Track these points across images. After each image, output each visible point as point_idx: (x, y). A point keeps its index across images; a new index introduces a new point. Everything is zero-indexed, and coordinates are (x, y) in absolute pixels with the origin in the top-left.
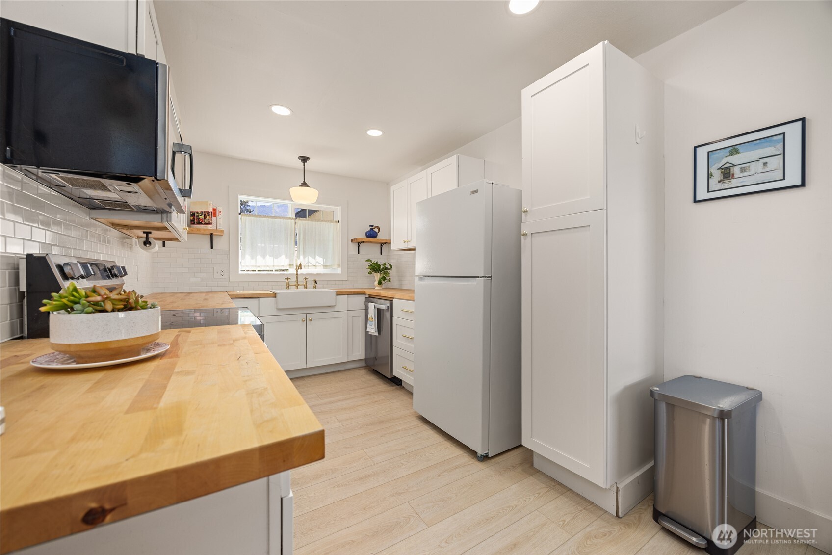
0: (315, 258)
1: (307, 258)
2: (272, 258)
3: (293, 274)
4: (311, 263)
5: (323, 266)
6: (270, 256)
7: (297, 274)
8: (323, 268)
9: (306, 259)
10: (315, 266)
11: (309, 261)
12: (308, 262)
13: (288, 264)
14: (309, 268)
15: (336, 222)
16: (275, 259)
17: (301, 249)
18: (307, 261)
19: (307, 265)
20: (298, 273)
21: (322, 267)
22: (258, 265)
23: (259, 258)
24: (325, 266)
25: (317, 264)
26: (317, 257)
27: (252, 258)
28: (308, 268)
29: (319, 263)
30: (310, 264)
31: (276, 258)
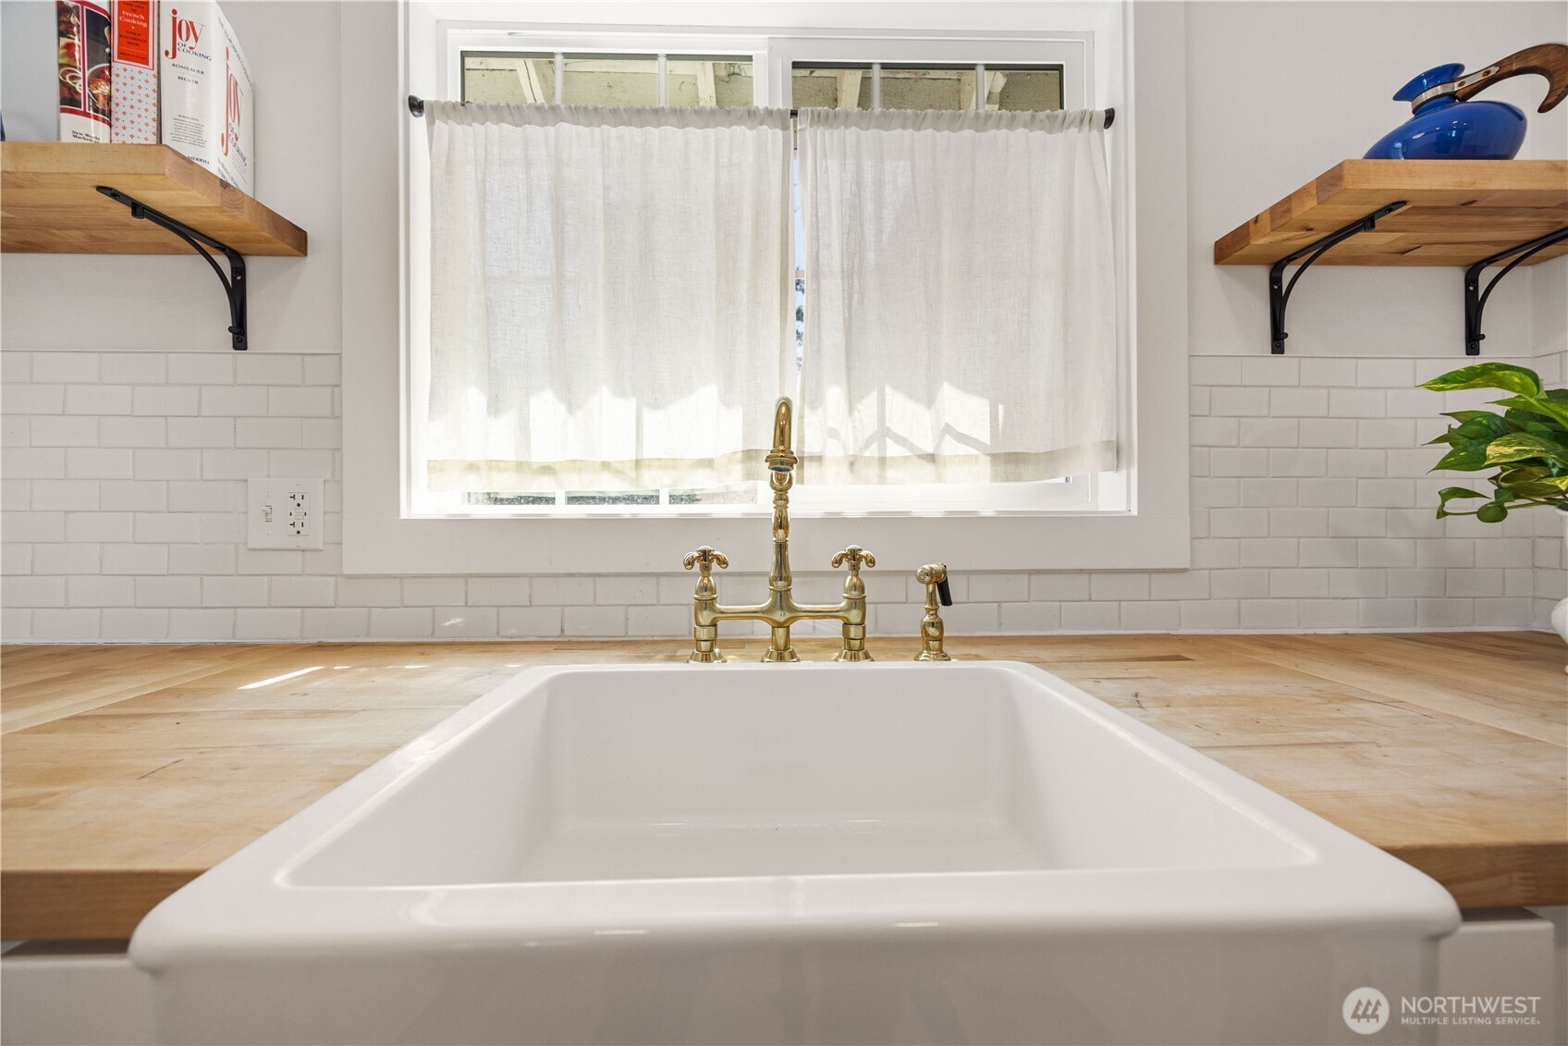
0: (930, 402)
1: (872, 398)
2: (628, 406)
3: (749, 522)
4: (901, 440)
5: (995, 457)
6: (619, 392)
7: (782, 523)
8: (995, 477)
9: (868, 406)
10: (932, 458)
11: (893, 423)
12: (884, 432)
13: (740, 447)
14: (890, 473)
15: (1085, 119)
16: (648, 415)
17: (833, 336)
18: (871, 426)
19: (873, 451)
20: (794, 511)
21: (985, 466)
22: (539, 456)
23: (545, 405)
24: (1010, 462)
25: (950, 447)
26: (948, 392)
27: (495, 406)
28: (882, 479)
29: (963, 439)
30: (893, 450)
31: (656, 406)
